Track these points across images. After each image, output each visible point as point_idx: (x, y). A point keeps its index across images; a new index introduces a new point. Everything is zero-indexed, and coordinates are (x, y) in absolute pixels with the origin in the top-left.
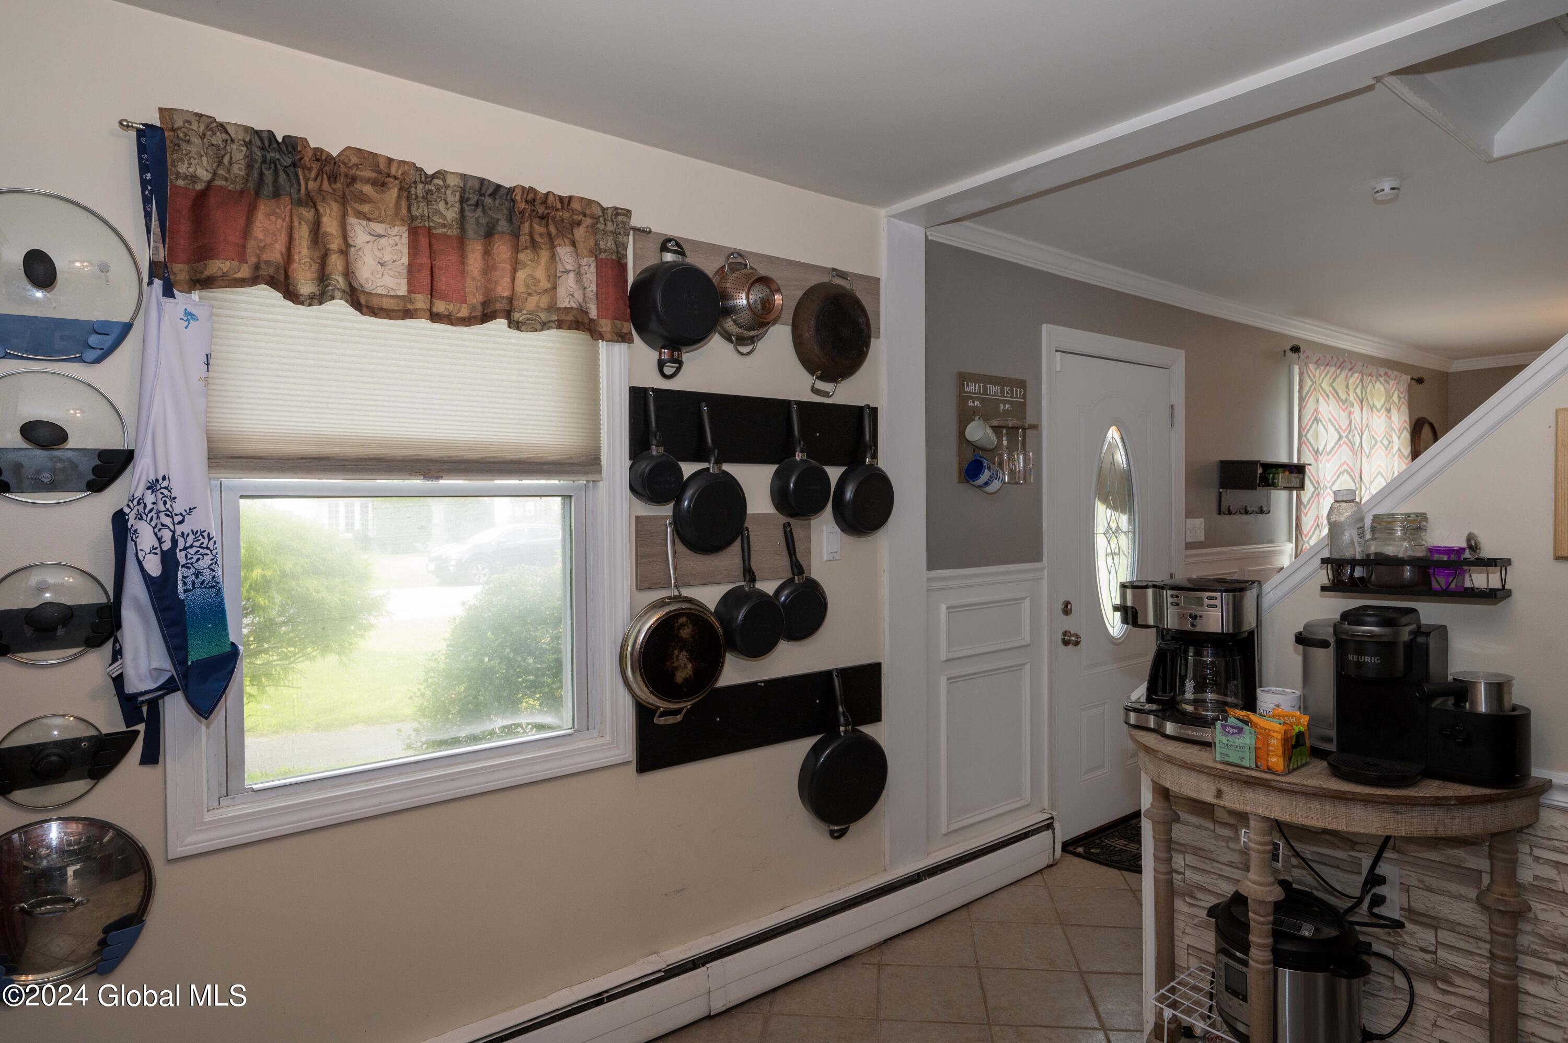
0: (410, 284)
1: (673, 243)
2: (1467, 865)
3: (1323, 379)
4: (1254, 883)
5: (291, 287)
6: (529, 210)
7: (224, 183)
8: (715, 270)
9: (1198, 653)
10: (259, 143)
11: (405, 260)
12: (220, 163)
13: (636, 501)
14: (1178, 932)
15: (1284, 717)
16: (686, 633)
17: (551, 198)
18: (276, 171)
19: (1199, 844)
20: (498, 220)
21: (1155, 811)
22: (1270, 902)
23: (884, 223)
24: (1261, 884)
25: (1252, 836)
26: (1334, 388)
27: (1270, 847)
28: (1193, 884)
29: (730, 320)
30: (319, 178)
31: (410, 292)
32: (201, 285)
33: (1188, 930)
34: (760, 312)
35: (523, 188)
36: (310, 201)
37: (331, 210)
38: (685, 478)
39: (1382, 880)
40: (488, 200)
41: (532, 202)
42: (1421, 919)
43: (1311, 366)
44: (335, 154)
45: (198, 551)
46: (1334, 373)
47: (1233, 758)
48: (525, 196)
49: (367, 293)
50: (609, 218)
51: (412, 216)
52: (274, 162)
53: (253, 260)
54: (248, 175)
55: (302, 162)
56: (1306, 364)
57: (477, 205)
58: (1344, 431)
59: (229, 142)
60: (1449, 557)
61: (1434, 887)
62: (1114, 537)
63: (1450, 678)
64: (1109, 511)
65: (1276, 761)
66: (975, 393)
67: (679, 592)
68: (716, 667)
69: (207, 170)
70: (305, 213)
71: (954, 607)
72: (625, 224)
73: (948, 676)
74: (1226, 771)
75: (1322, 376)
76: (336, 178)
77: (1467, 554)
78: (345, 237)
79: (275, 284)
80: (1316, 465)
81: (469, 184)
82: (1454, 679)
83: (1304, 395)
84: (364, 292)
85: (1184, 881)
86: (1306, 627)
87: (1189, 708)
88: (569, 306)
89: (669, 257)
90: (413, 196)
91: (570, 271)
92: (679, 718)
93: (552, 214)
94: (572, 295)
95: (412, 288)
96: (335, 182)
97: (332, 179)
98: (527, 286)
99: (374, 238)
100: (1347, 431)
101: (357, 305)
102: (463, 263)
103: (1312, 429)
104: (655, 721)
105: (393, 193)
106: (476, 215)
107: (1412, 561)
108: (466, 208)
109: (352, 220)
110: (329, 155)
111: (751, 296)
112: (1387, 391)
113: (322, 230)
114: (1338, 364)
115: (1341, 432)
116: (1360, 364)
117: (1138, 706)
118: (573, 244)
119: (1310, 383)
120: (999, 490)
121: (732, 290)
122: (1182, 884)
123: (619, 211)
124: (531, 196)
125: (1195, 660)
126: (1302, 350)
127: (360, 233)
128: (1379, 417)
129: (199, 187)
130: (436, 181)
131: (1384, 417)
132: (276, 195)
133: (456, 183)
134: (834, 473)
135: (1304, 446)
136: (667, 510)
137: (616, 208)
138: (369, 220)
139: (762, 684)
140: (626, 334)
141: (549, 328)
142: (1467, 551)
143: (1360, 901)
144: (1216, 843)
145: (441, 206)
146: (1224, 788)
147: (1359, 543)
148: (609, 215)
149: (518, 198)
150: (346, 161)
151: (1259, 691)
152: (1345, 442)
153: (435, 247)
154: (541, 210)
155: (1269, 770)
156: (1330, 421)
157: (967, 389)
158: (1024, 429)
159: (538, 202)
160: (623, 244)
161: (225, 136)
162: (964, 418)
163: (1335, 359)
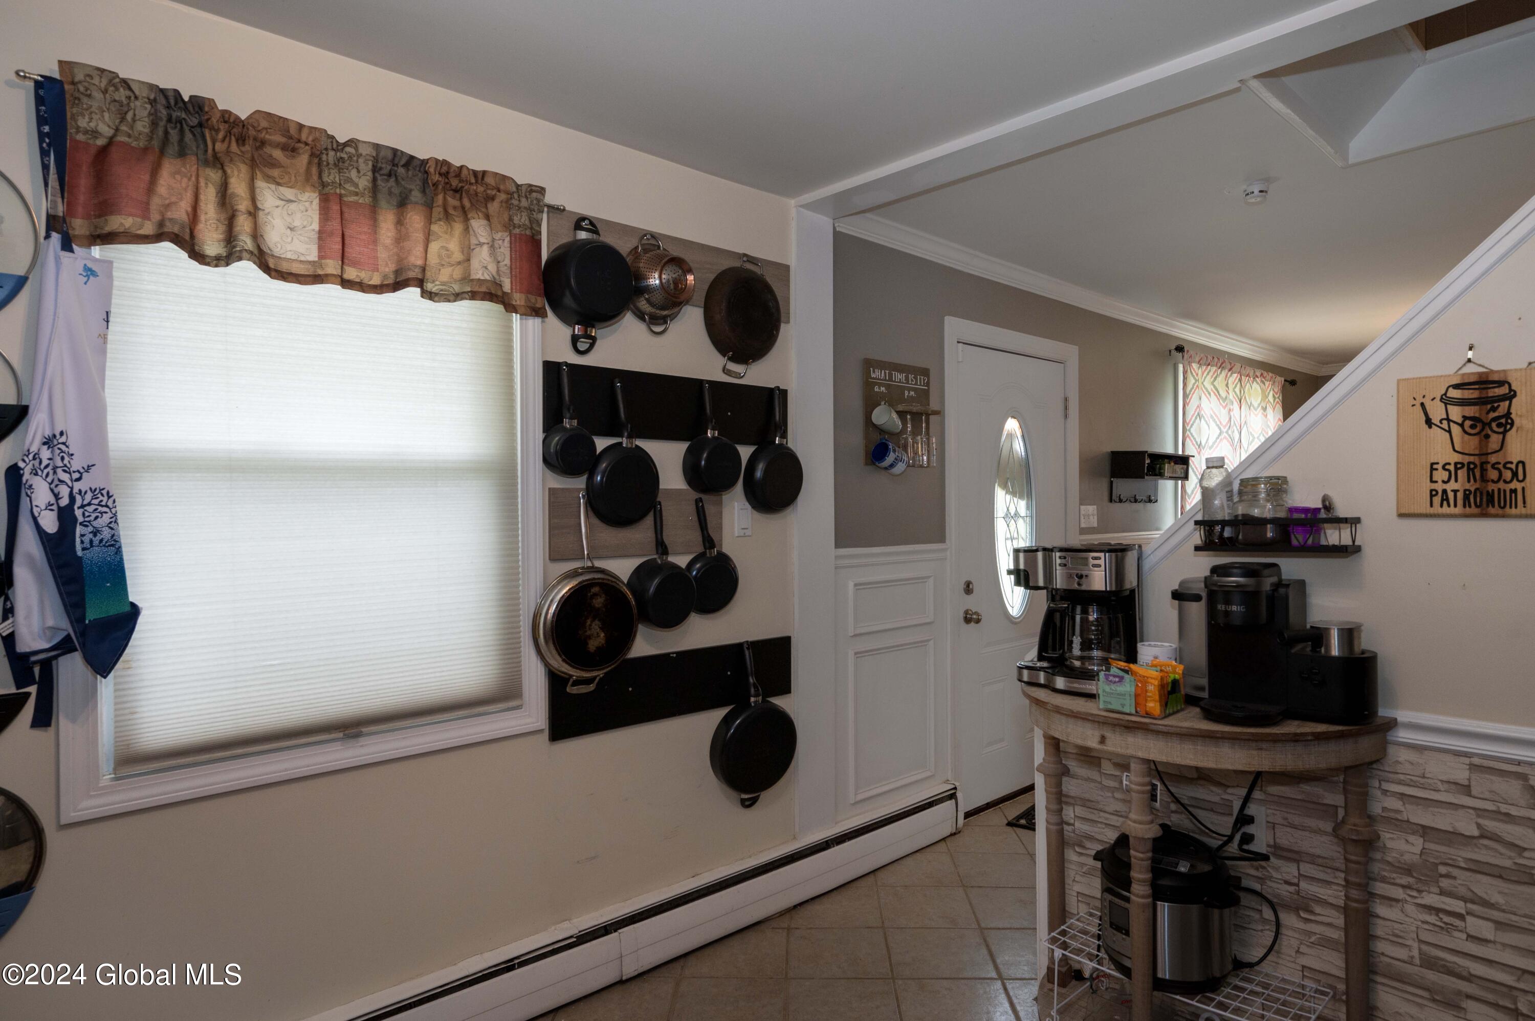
0: (321, 248)
1: (587, 222)
2: (1326, 801)
3: (1205, 378)
4: (1135, 822)
5: (197, 248)
6: (442, 183)
7: (127, 139)
8: (629, 250)
9: (1085, 612)
10: (164, 102)
11: (316, 226)
12: (123, 119)
13: (549, 473)
14: (1068, 881)
15: (1161, 666)
16: (598, 602)
17: (465, 172)
18: (182, 131)
19: (1087, 796)
20: (411, 191)
21: (1047, 765)
22: (1149, 839)
23: (793, 212)
24: (1141, 823)
25: (1133, 778)
26: (1215, 387)
27: (1149, 788)
28: (1082, 834)
29: (643, 299)
30: (227, 139)
31: (321, 257)
32: (102, 240)
33: (1078, 878)
34: (672, 292)
35: (437, 161)
36: (217, 162)
37: (239, 171)
38: (598, 452)
39: (1250, 820)
40: (401, 171)
41: (445, 175)
42: (1285, 854)
43: (1195, 366)
44: (243, 117)
45: (96, 509)
46: (1215, 372)
47: (1115, 706)
48: (439, 168)
49: (276, 257)
50: (523, 195)
51: (323, 182)
52: (180, 121)
53: (156, 217)
54: (152, 132)
55: (209, 122)
56: (1190, 363)
57: (389, 175)
58: (1225, 427)
59: (133, 98)
60: (1306, 516)
61: (1296, 823)
62: (1013, 521)
63: (1308, 627)
64: (1008, 497)
65: (1154, 706)
66: (881, 380)
67: (592, 563)
68: (628, 638)
69: (109, 126)
70: (212, 174)
71: (861, 584)
72: (539, 200)
73: (856, 651)
74: (1110, 718)
75: (1205, 375)
76: (244, 141)
77: (1323, 515)
78: (253, 200)
79: (180, 242)
80: (1199, 457)
81: (382, 154)
82: (1312, 627)
83: (1188, 392)
84: (273, 255)
85: (1074, 831)
86: (1182, 584)
87: (1077, 664)
88: (482, 278)
89: (583, 235)
90: (325, 163)
91: (484, 243)
92: (592, 687)
93: (466, 187)
94: (486, 268)
95: (323, 254)
96: (244, 145)
97: (240, 142)
98: (440, 256)
99: (282, 203)
100: (1227, 427)
101: (266, 268)
102: (375, 233)
103: (1195, 425)
104: (568, 690)
105: (303, 159)
106: (389, 185)
107: (1274, 521)
108: (379, 178)
109: (260, 184)
110: (237, 118)
111: (664, 276)
112: (1263, 391)
113: (230, 191)
114: (1219, 365)
115: (1222, 428)
116: (1238, 365)
117: (1030, 664)
118: (487, 217)
119: (1193, 381)
120: (903, 473)
121: (645, 270)
122: (1072, 834)
123: (533, 188)
124: (444, 169)
125: (1081, 618)
126: (1186, 349)
127: (268, 196)
128: (1256, 415)
129: (100, 142)
130: (348, 149)
131: (1260, 415)
132: (182, 154)
133: (368, 153)
134: (745, 452)
135: (1188, 439)
136: (579, 483)
137: (530, 185)
138: (279, 184)
139: (675, 655)
140: (539, 309)
141: (462, 299)
142: (1323, 510)
143: (1230, 838)
144: (1102, 794)
145: (353, 174)
146: (1108, 734)
147: (1228, 506)
148: (523, 191)
149: (432, 170)
150: (256, 125)
151: (1139, 645)
152: (1225, 438)
153: (346, 215)
154: (455, 183)
155: (1148, 715)
156: (1212, 416)
157: (873, 376)
158: (928, 415)
159: (452, 174)
160: (537, 221)
161: (128, 93)
162: (870, 404)
163: (1216, 360)
